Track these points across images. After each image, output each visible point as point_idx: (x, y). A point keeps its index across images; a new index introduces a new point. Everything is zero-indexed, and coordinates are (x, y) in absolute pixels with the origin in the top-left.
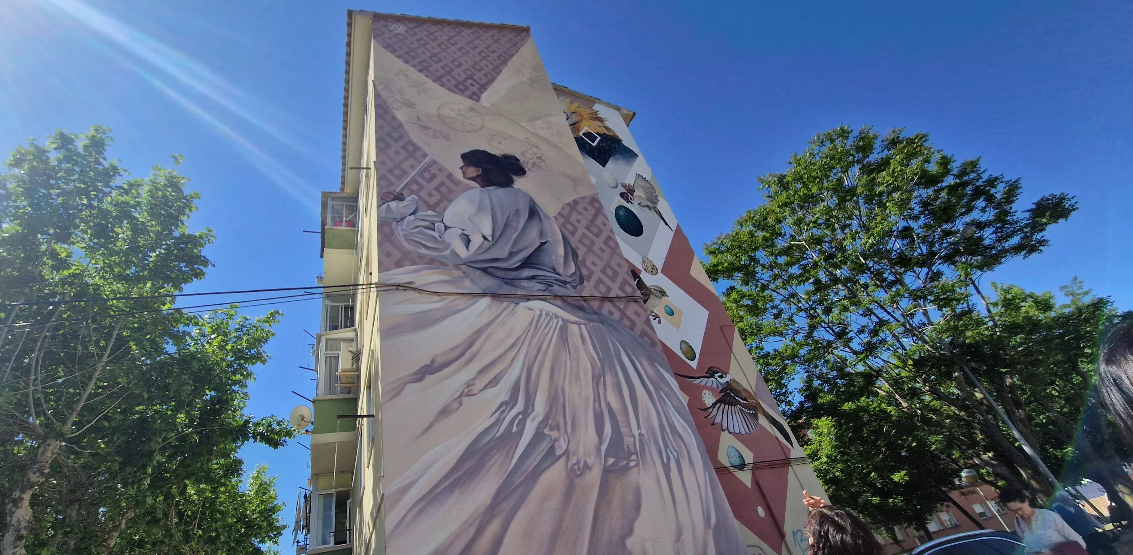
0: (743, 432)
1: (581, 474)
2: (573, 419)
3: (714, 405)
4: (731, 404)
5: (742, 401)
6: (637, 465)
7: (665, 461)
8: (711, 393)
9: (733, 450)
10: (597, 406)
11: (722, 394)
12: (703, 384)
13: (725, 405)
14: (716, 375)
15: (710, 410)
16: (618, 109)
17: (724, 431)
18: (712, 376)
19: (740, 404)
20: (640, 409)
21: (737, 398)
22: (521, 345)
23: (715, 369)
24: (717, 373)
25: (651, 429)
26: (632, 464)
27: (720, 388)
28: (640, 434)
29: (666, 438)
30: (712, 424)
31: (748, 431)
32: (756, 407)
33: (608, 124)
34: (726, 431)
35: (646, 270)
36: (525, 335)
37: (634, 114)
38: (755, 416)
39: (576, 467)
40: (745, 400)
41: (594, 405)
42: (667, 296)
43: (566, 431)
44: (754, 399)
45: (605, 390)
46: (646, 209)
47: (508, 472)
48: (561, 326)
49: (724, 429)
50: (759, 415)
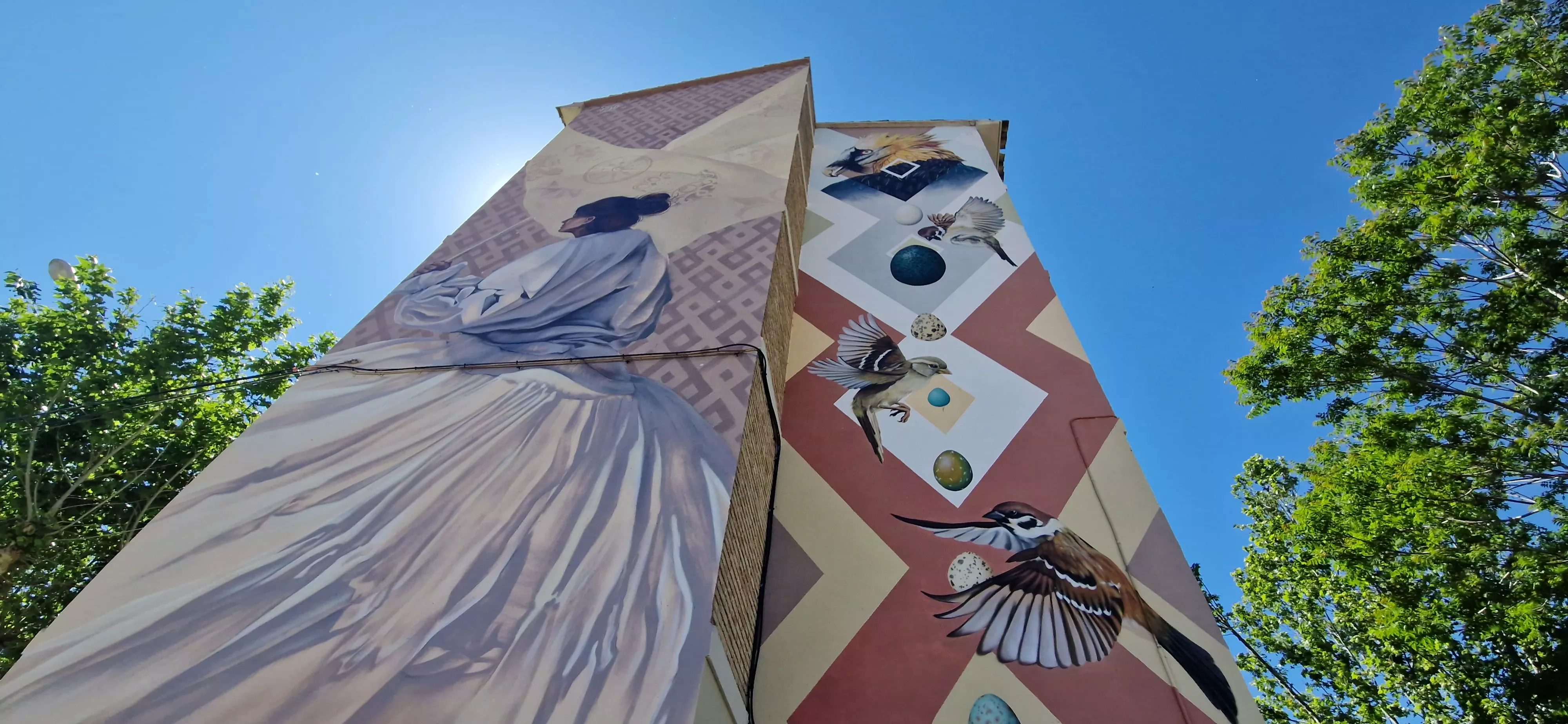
0: (1050, 660)
1: (344, 675)
2: (427, 563)
3: (978, 588)
4: (1031, 588)
5: (1075, 584)
6: (487, 672)
7: (566, 672)
8: (979, 562)
9: (992, 706)
10: (499, 540)
11: (1015, 564)
12: (965, 539)
13: (1012, 590)
14: (1014, 522)
15: (961, 600)
16: (973, 124)
17: (981, 652)
18: (1002, 522)
19: (1066, 589)
20: (594, 550)
21: (1061, 576)
22: (444, 438)
23: (1015, 509)
24: (1019, 515)
25: (588, 594)
26: (478, 667)
27: (1015, 549)
28: (552, 605)
29: (612, 618)
30: (953, 634)
31: (1067, 661)
32: (1120, 602)
33: (943, 147)
34: (992, 656)
35: (916, 334)
36: (465, 421)
37: (1005, 124)
38: (1112, 625)
39: (345, 660)
40: (1090, 580)
41: (494, 538)
42: (949, 373)
43: (392, 585)
44: (1123, 580)
45: (543, 511)
46: (968, 243)
47: (216, 651)
48: (547, 404)
49: (985, 647)
50: (1125, 622)
